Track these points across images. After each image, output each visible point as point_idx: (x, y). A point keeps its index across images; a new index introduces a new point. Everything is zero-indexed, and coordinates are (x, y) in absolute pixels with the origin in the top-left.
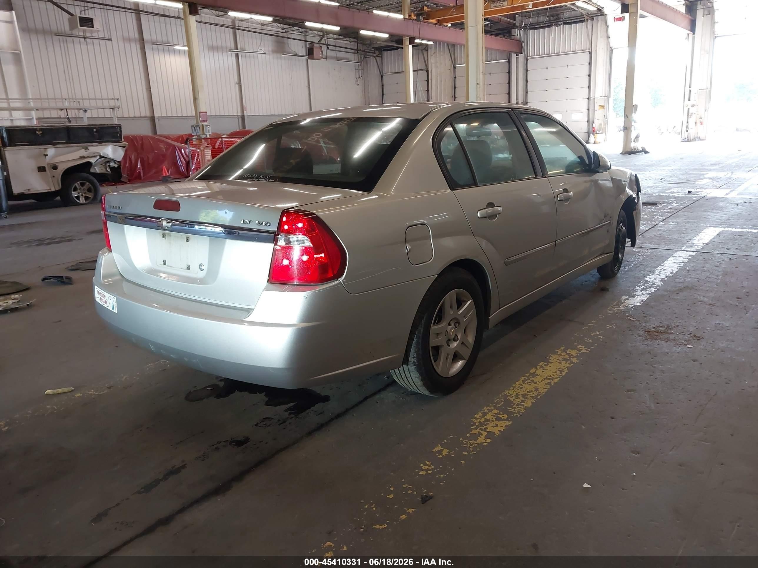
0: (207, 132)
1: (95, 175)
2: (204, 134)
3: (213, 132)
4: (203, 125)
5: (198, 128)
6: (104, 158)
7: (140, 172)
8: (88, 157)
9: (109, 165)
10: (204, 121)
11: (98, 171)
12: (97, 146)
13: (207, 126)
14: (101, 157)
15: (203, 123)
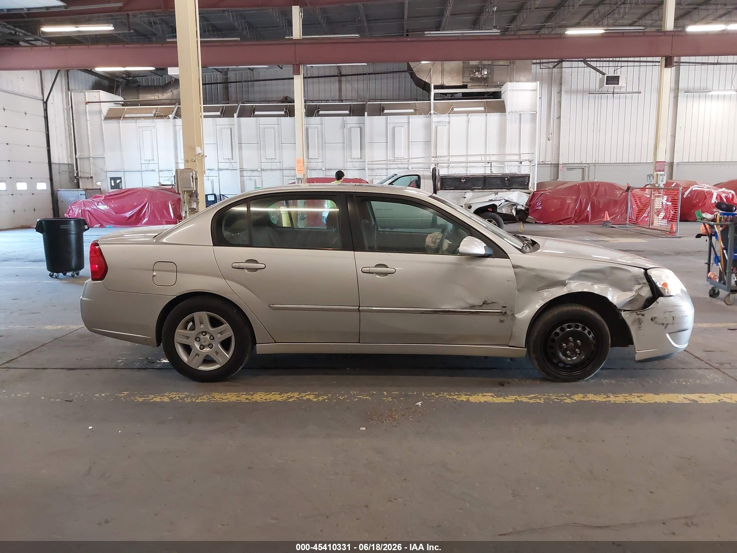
0: (661, 181)
1: (501, 214)
2: (657, 183)
3: (667, 181)
4: (657, 175)
5: (652, 177)
6: (508, 202)
7: (587, 216)
8: (494, 201)
9: (515, 207)
10: (660, 171)
11: (504, 212)
12: (506, 191)
13: (661, 175)
14: (507, 201)
15: (658, 173)
